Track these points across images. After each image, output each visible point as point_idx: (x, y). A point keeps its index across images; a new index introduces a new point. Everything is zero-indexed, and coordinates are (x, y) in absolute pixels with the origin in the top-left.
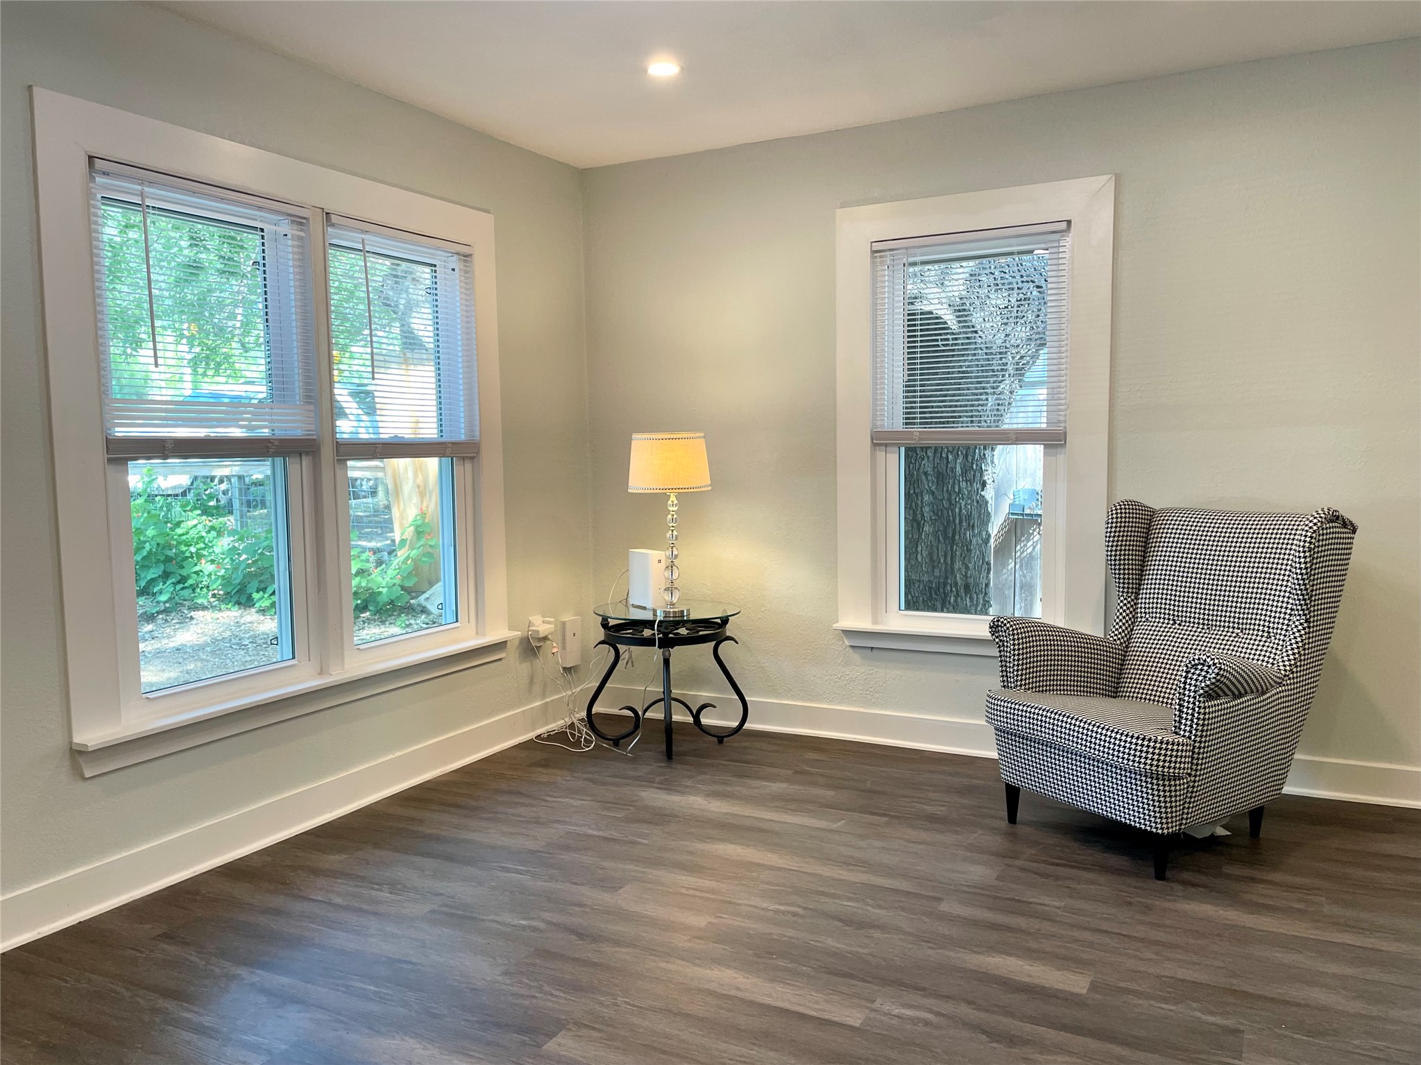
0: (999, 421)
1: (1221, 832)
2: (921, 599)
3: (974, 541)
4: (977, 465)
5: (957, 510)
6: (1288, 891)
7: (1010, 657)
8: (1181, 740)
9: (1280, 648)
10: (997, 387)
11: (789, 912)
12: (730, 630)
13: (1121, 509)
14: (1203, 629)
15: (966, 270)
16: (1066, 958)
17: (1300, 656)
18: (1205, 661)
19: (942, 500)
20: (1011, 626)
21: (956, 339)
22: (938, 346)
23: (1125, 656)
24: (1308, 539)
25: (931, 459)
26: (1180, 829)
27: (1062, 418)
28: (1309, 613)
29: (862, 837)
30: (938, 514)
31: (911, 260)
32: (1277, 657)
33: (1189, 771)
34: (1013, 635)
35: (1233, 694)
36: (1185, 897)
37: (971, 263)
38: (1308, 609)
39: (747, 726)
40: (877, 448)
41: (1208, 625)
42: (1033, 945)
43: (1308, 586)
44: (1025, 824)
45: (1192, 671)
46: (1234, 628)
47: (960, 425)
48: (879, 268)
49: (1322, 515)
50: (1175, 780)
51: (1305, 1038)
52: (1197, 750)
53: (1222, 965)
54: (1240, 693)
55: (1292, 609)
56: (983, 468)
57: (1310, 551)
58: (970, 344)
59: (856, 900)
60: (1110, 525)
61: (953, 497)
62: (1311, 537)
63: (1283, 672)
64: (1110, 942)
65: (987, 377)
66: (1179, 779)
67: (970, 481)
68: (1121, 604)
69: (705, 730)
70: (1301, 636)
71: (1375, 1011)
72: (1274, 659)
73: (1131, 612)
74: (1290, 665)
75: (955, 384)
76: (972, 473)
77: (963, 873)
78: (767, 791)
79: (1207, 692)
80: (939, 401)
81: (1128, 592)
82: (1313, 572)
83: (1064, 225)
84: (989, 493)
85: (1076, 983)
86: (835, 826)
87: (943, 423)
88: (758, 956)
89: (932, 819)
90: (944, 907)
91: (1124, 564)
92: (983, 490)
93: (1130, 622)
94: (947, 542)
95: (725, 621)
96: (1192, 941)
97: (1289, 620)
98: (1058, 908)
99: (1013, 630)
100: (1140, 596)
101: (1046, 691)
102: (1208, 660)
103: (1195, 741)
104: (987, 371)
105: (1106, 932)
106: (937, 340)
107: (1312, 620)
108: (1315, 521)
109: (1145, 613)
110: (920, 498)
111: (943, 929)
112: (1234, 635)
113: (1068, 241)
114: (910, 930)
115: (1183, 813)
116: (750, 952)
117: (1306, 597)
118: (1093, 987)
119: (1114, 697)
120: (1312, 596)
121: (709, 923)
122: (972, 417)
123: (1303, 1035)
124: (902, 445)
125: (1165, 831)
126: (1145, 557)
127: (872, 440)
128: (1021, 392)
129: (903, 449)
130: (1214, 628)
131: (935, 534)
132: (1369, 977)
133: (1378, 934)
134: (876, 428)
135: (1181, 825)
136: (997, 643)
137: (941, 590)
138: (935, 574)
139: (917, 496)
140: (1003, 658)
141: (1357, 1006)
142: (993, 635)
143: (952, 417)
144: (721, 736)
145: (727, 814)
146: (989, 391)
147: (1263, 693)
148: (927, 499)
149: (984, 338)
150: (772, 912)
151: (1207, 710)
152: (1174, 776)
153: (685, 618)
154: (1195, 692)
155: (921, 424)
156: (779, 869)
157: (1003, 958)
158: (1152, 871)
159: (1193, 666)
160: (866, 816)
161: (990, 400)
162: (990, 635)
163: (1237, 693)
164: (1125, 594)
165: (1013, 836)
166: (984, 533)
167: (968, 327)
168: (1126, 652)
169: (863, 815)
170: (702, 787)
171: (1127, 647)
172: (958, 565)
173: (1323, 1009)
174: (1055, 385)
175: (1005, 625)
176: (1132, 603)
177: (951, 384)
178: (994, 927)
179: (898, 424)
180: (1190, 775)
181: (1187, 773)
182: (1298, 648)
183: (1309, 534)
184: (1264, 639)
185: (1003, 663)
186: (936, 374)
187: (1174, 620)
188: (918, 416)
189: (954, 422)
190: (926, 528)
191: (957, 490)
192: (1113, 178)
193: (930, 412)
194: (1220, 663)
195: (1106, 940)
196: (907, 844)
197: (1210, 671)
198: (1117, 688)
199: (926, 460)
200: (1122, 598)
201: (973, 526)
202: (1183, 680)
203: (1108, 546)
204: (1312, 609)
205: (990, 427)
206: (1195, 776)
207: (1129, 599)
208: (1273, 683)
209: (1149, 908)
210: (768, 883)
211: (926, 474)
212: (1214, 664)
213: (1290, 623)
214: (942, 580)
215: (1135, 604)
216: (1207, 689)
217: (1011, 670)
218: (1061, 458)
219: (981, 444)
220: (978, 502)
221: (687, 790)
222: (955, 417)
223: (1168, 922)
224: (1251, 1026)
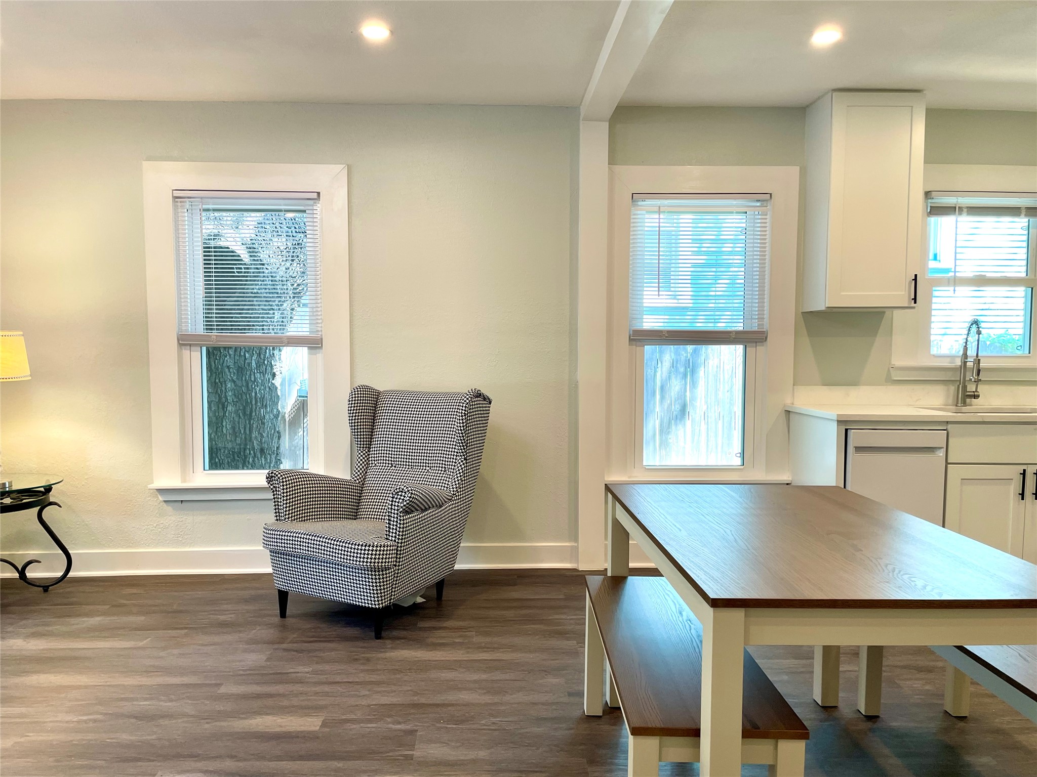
0: (284, 329)
1: (420, 600)
2: (226, 461)
3: (267, 417)
4: (268, 361)
5: (253, 394)
6: (455, 632)
7: (281, 498)
8: (389, 543)
9: (451, 477)
10: (282, 305)
11: (90, 720)
12: (52, 497)
13: (358, 391)
14: (408, 468)
15: (255, 219)
16: (307, 708)
17: (462, 481)
18: (403, 489)
19: (241, 387)
20: (281, 476)
21: (248, 268)
22: (234, 272)
23: (362, 491)
24: (464, 408)
25: (232, 356)
26: (390, 603)
27: (319, 329)
28: (466, 454)
29: (164, 649)
30: (238, 395)
31: (205, 207)
32: (449, 483)
33: (395, 563)
34: (283, 482)
35: (422, 509)
36: (392, 648)
37: (258, 214)
38: (465, 452)
39: (71, 574)
40: (183, 347)
41: (412, 465)
42: (286, 703)
43: (465, 438)
44: (293, 616)
45: (396, 496)
46: (426, 466)
47: (254, 331)
48: (180, 210)
49: (472, 393)
50: (386, 570)
51: (454, 726)
52: (399, 549)
53: (409, 688)
54: (426, 508)
55: (457, 452)
56: (273, 363)
57: (465, 416)
58: (259, 272)
59: (151, 699)
60: (350, 402)
61: (250, 385)
62: (466, 407)
63: (452, 492)
64: (339, 689)
65: (273, 297)
66: (389, 570)
67: (263, 372)
68: (359, 456)
69: (31, 583)
70: (462, 469)
71: (496, 699)
72: (448, 484)
73: (365, 461)
74: (456, 488)
75: (249, 301)
76: (264, 367)
77: (240, 661)
78: (84, 625)
79: (404, 509)
80: (237, 314)
81: (363, 447)
82: (467, 429)
83: (315, 196)
84: (277, 382)
85: (312, 723)
86: (141, 644)
87: (241, 329)
88: (57, 761)
89: (224, 625)
90: (223, 690)
91: (360, 429)
92: (273, 380)
93: (365, 468)
94: (246, 418)
95: (48, 489)
96: (393, 677)
97: (456, 459)
98: (308, 673)
99: (283, 479)
100: (371, 450)
101: (307, 520)
102: (405, 488)
103: (398, 543)
104: (273, 293)
105: (338, 683)
106: (233, 268)
107: (468, 458)
108: (467, 397)
109: (374, 460)
110: (224, 386)
111: (220, 707)
112: (426, 471)
113: (319, 207)
114: (193, 713)
115: (392, 592)
116: (51, 759)
117: (464, 444)
118: (324, 724)
119: (355, 519)
120: (467, 444)
121: (15, 743)
122: (263, 325)
123: (454, 724)
124: (204, 345)
125: (381, 606)
126: (374, 423)
127: (178, 340)
128: (299, 309)
129: (204, 349)
130: (415, 467)
131: (236, 412)
132: (494, 678)
133: (501, 650)
134: (181, 332)
135: (390, 600)
136: (272, 489)
137: (242, 453)
138: (237, 442)
139: (221, 384)
140: (276, 500)
141: (487, 699)
142: (269, 483)
143: (248, 325)
144: (46, 586)
145: (43, 650)
146: (275, 307)
147: (441, 507)
148: (229, 386)
149: (270, 269)
150: (76, 723)
151: (405, 522)
152: (386, 568)
153: (7, 489)
154: (398, 510)
155: (217, 329)
156: (86, 687)
157: (261, 718)
158: (373, 634)
159: (396, 493)
160: (170, 631)
161: (276, 314)
162: (267, 483)
163: (423, 508)
164: (361, 449)
165: (284, 627)
166: (275, 410)
167: (257, 260)
168: (363, 488)
169: (166, 631)
170: (23, 631)
171: (363, 484)
172: (255, 434)
173: (467, 705)
174: (314, 305)
175: (277, 475)
176: (366, 454)
177: (245, 301)
178: (259, 696)
179: (200, 330)
180: (395, 565)
181: (394, 565)
182: (461, 476)
183: (464, 405)
184: (442, 472)
185: (276, 503)
186: (235, 293)
187: (391, 464)
188: (215, 323)
189: (249, 329)
190: (230, 408)
191: (253, 379)
192: (346, 167)
193: (231, 321)
194: (412, 490)
195: (339, 688)
196: (200, 647)
197: (406, 495)
198: (357, 513)
199: (228, 357)
200: (360, 452)
201: (266, 406)
202: (390, 503)
203: (350, 417)
204: (468, 451)
205: (277, 333)
206: (399, 566)
207: (364, 452)
208: (446, 500)
209: (368, 660)
210: (77, 700)
211: (228, 367)
212: (408, 491)
213: (456, 461)
214: (242, 447)
215: (368, 455)
216: (404, 507)
217: (282, 507)
218: (319, 356)
219: (271, 346)
220: (270, 388)
221: (9, 635)
222: (250, 326)
223: (379, 667)
224: (421, 726)
